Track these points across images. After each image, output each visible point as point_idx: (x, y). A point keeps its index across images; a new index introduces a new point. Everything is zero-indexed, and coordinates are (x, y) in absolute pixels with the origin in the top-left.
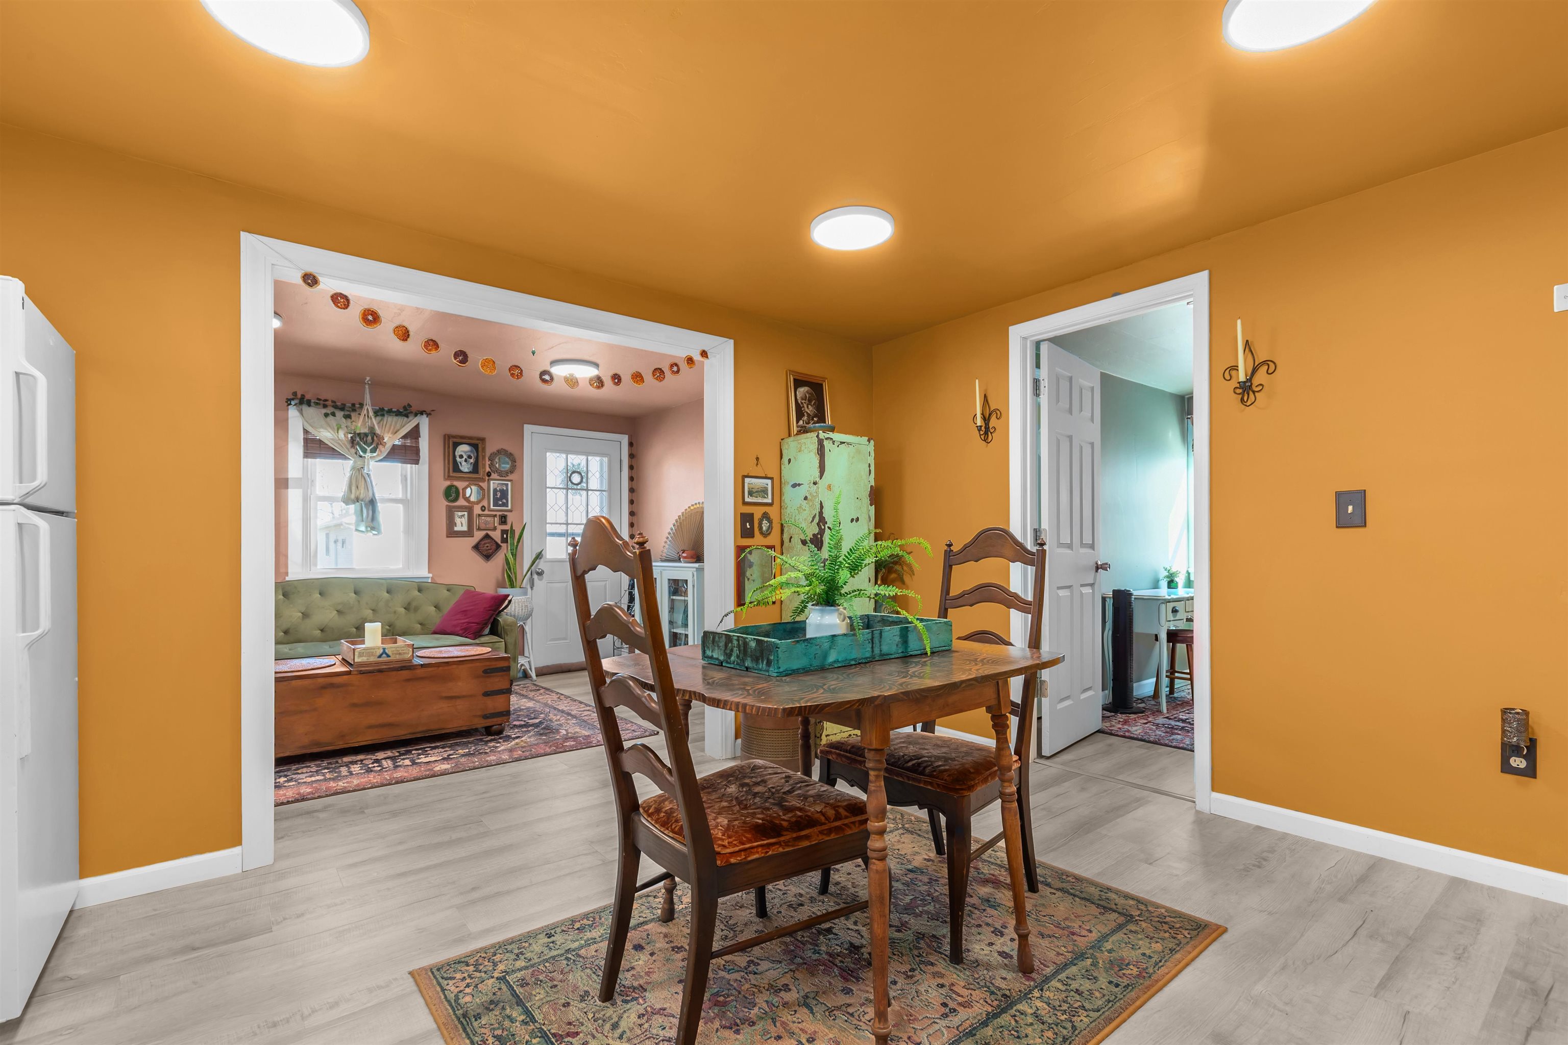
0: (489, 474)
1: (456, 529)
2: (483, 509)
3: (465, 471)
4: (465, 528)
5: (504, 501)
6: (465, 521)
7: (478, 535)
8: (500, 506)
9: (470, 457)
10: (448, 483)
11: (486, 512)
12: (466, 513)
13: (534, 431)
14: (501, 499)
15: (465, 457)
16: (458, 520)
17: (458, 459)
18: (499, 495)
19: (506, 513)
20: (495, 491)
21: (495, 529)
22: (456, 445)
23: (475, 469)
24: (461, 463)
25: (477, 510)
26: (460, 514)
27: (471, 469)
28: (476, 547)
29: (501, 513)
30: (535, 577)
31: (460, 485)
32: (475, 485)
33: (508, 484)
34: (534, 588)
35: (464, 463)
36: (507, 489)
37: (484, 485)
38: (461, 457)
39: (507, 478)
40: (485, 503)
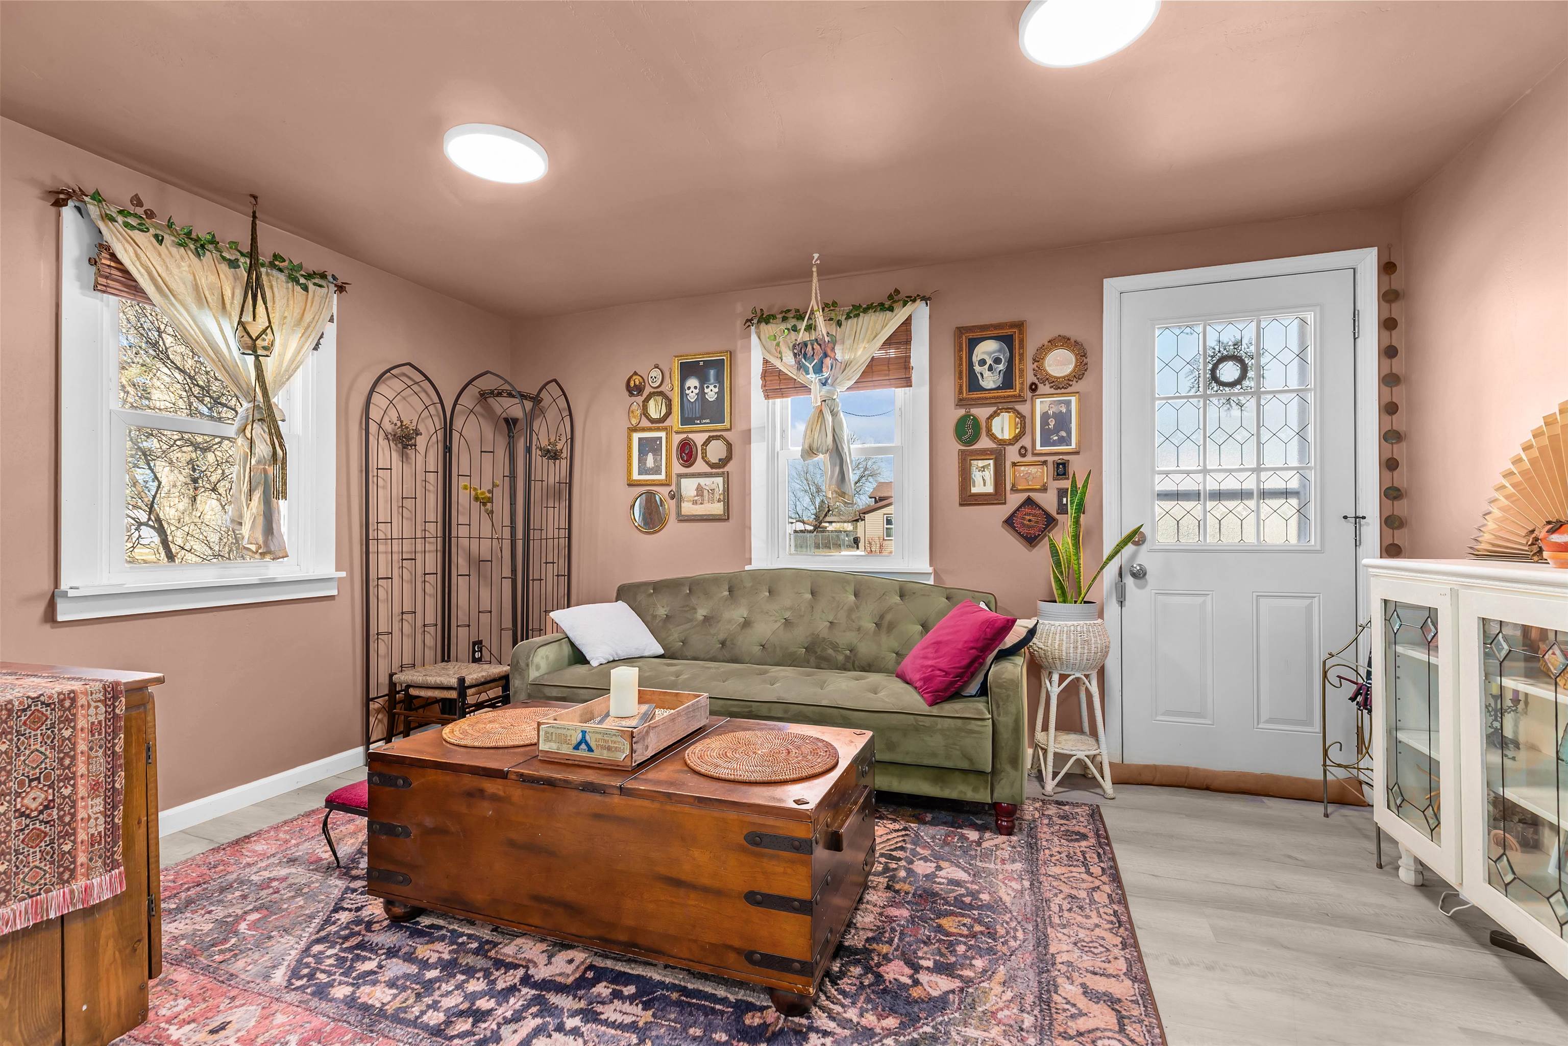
0: (1033, 388)
1: (974, 490)
2: (1023, 452)
3: (989, 387)
4: (990, 489)
5: (1063, 434)
6: (989, 475)
7: (1014, 500)
8: (1054, 444)
9: (997, 361)
10: (962, 412)
11: (1029, 458)
12: (991, 462)
13: (1123, 290)
14: (1056, 430)
15: (989, 362)
16: (977, 476)
17: (977, 368)
18: (1052, 423)
19: (1066, 457)
20: (1045, 417)
21: (1044, 489)
22: (973, 344)
23: (1008, 381)
24: (982, 374)
25: (1012, 454)
26: (981, 463)
27: (999, 383)
28: (1009, 522)
29: (1056, 458)
30: (1129, 581)
31: (982, 413)
32: (1007, 410)
33: (1070, 401)
34: (1127, 603)
35: (987, 374)
36: (1069, 411)
37: (1024, 408)
38: (982, 362)
39: (1070, 390)
40: (1026, 441)
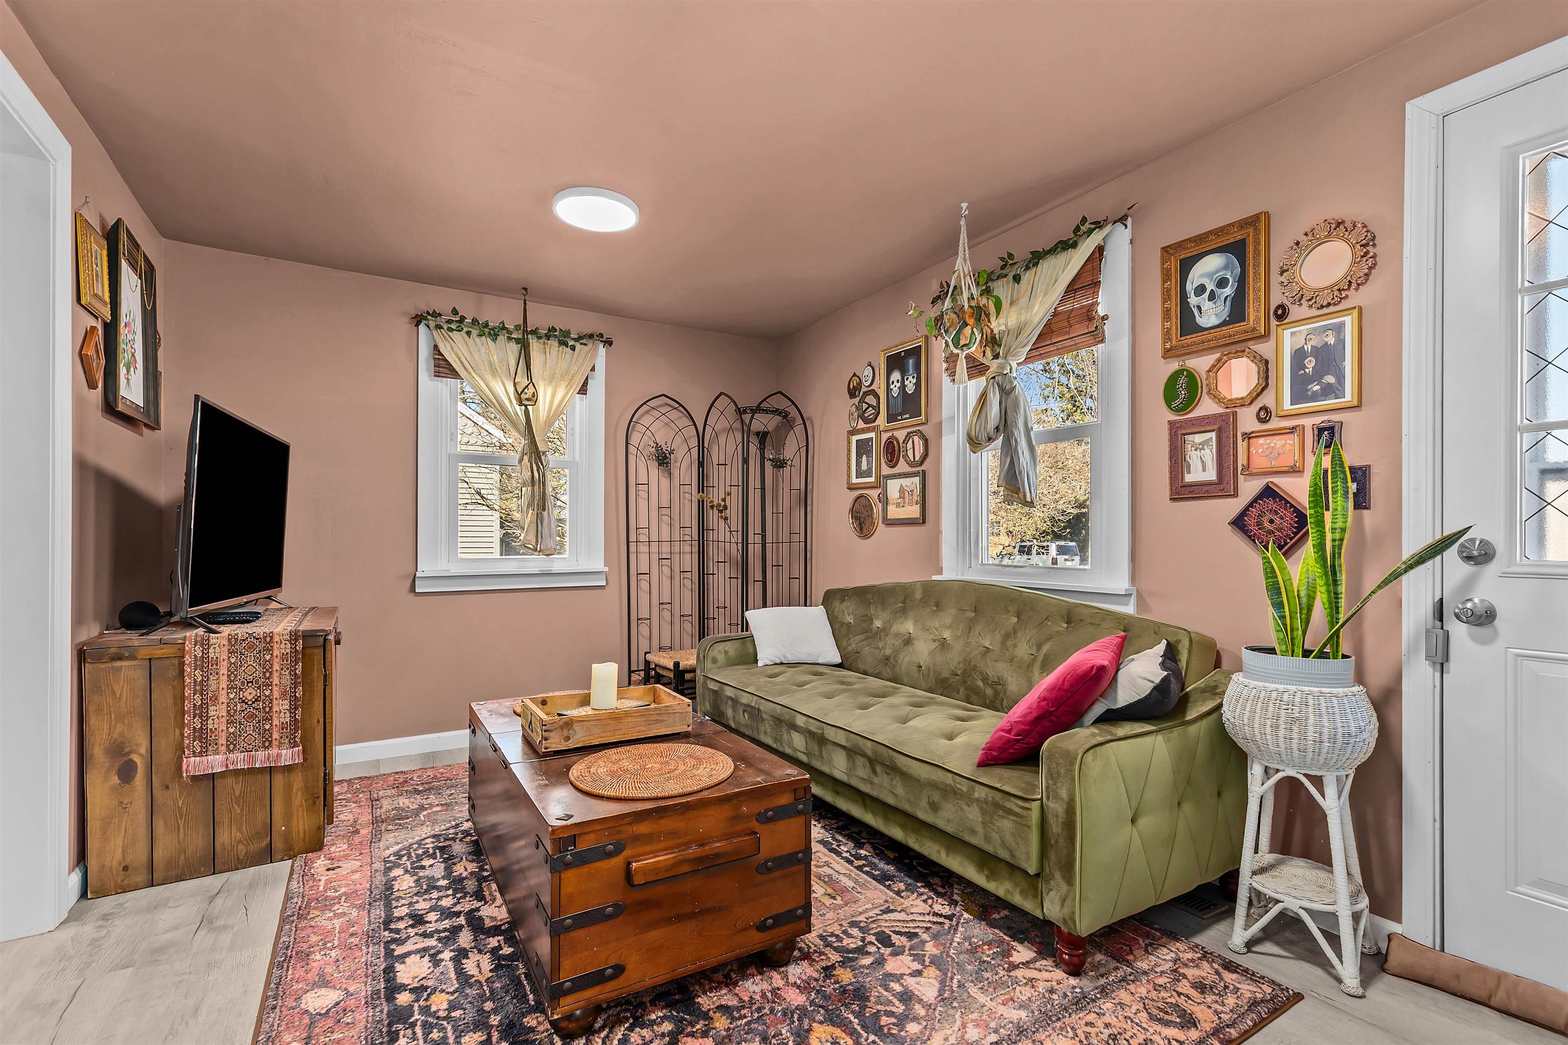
0: (1282, 314)
1: (1189, 478)
2: (1264, 415)
3: (1210, 325)
4: (1211, 475)
5: (1330, 379)
6: (1210, 455)
7: (1250, 488)
8: (1314, 397)
9: (1222, 283)
10: (1174, 366)
11: (1275, 424)
12: (1213, 435)
13: (1446, 109)
14: (1318, 375)
15: (1210, 286)
16: (1193, 456)
17: (1193, 300)
18: (1310, 364)
19: (1336, 417)
20: (1299, 356)
21: (1295, 471)
22: (1186, 266)
23: (1238, 311)
24: (1199, 308)
25: (1247, 421)
26: (1198, 438)
27: (1225, 315)
28: (1239, 523)
29: (1318, 420)
30: (1458, 631)
31: (1200, 364)
32: (1239, 354)
33: (1343, 324)
34: (1453, 665)
35: (1207, 305)
36: (1341, 342)
37: (1264, 349)
38: (1201, 290)
39: (1344, 305)
40: (1267, 400)
